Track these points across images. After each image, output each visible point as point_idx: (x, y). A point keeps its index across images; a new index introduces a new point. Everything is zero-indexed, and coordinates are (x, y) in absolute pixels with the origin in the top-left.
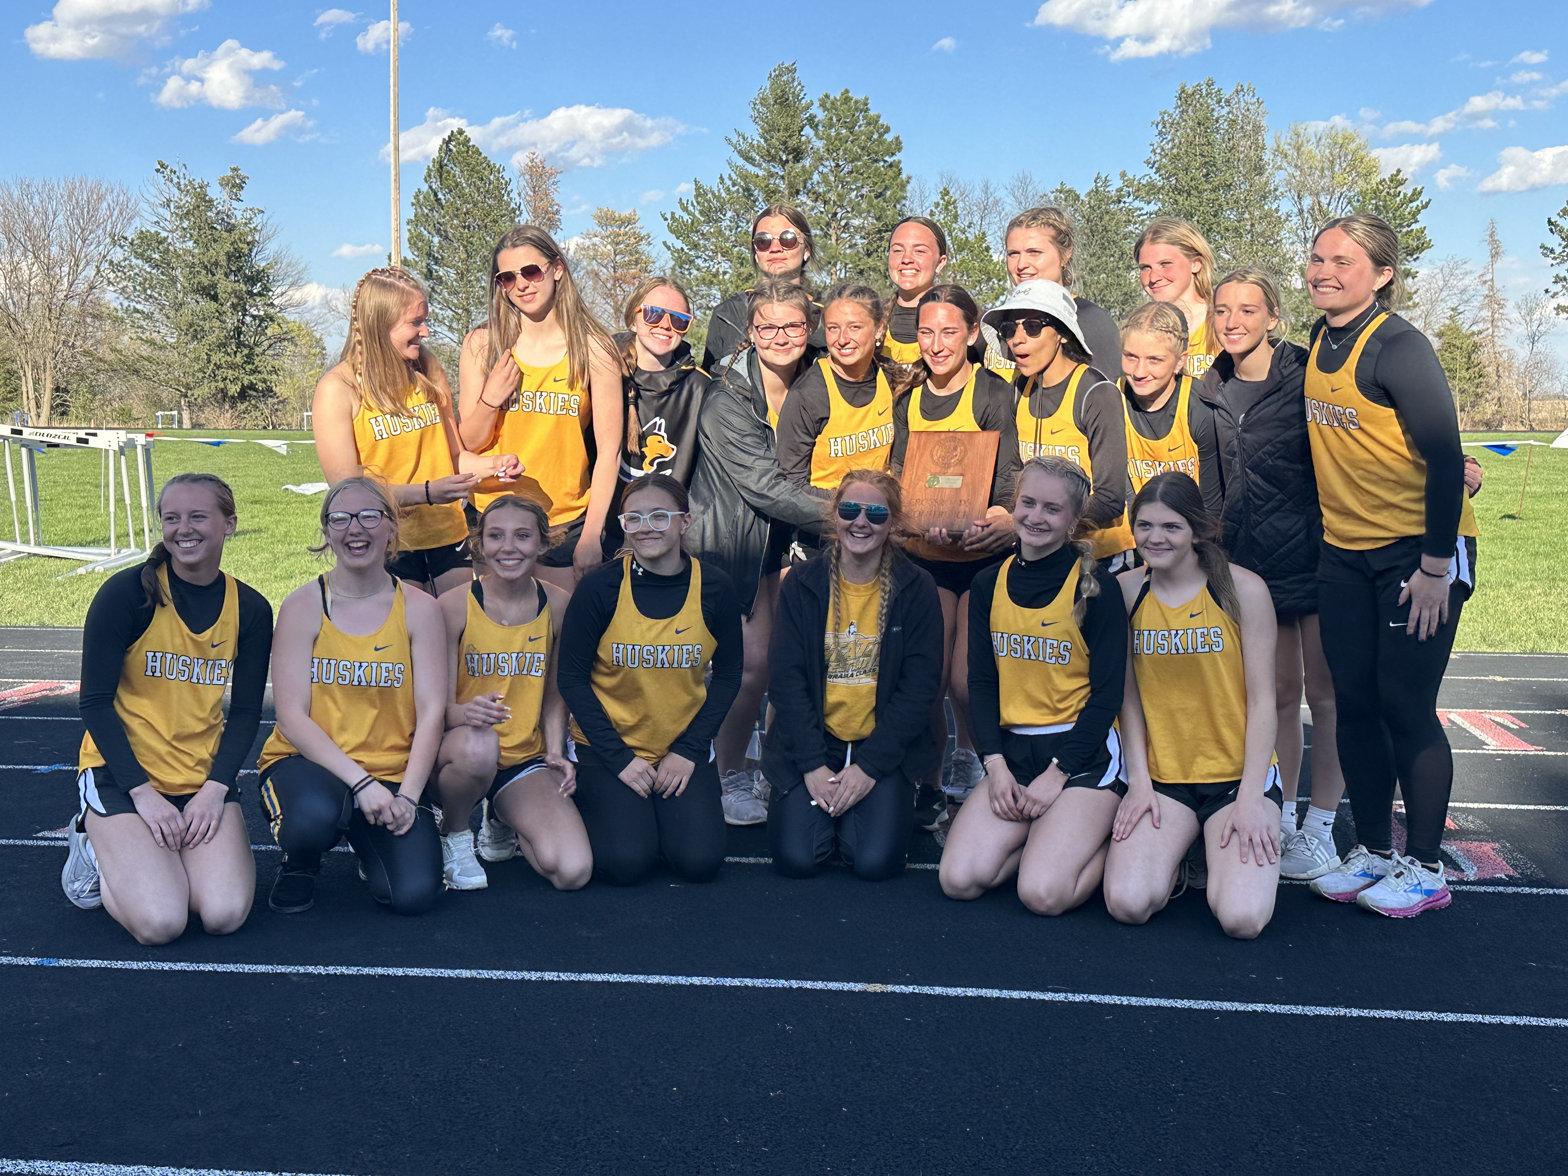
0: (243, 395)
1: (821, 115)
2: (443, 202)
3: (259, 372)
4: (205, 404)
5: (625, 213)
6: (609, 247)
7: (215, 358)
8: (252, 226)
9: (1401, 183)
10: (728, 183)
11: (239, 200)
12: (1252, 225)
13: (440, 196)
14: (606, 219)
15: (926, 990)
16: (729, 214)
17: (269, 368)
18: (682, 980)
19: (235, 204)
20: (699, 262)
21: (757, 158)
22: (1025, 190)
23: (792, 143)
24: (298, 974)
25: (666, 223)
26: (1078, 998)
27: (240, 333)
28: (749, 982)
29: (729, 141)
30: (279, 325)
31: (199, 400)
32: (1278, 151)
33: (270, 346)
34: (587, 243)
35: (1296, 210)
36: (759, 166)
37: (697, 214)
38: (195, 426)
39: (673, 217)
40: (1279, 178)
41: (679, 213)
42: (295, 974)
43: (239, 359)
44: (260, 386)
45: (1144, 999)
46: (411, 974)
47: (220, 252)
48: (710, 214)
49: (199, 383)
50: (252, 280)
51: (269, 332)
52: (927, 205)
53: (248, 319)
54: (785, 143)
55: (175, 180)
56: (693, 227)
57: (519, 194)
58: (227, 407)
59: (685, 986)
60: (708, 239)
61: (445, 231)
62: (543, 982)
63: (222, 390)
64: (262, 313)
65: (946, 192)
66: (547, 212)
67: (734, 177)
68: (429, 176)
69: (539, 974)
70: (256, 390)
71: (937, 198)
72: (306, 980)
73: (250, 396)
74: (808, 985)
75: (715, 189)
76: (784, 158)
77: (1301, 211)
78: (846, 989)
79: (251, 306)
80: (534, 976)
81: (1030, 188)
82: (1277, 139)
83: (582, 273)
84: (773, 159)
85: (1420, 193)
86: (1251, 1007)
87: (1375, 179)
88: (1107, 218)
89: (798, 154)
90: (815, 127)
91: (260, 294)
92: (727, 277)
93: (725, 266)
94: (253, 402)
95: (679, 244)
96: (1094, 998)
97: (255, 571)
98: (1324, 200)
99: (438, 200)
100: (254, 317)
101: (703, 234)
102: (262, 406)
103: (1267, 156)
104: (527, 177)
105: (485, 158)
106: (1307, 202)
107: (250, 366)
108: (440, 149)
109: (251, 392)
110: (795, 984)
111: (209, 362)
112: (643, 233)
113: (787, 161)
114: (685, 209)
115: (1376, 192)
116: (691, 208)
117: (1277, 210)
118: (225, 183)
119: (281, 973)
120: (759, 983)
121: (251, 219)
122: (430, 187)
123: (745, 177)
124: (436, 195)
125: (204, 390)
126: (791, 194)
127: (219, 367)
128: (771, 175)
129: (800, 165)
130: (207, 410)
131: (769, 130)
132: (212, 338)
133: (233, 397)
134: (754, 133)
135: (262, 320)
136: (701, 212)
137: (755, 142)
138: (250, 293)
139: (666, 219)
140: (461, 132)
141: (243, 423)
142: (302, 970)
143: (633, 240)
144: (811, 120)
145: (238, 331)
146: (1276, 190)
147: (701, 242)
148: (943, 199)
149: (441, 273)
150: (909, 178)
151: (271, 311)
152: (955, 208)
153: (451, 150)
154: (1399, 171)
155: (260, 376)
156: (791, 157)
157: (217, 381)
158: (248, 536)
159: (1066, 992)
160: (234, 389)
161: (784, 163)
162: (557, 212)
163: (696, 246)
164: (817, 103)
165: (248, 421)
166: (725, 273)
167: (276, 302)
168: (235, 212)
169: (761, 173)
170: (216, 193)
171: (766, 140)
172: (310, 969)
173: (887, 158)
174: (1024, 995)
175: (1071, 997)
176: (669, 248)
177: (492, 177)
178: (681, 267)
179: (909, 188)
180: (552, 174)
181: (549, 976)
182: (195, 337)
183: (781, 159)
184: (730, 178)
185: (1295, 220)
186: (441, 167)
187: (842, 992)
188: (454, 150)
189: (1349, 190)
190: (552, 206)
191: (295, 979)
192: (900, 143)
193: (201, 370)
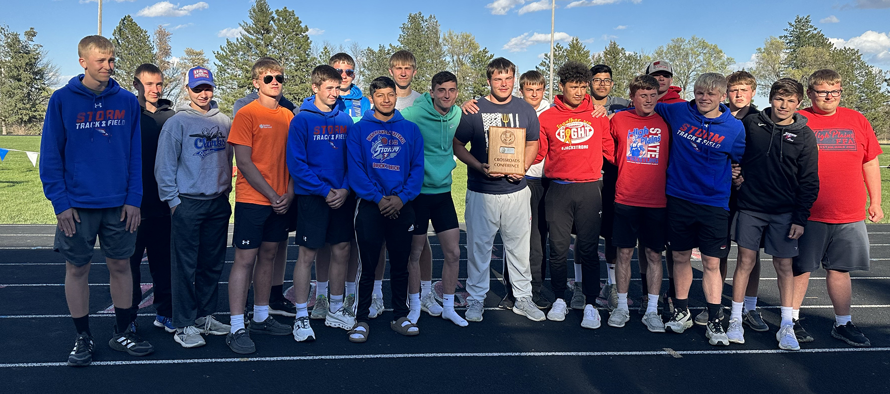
0: (30, 120)
1: (276, 17)
2: (121, 44)
3: (38, 111)
4: (13, 124)
5: (198, 51)
6: (191, 64)
7: (18, 106)
8: (37, 52)
9: (486, 52)
10: (240, 41)
11: (32, 41)
12: (437, 65)
13: (120, 41)
14: (190, 53)
15: (263, 359)
16: (241, 53)
17: (42, 109)
18: (170, 361)
19: (30, 42)
20: (229, 70)
21: (252, 32)
22: (356, 49)
23: (266, 27)
24: (15, 367)
25: (215, 55)
26: (317, 358)
27: (29, 95)
28: (196, 361)
29: (240, 25)
30: (47, 91)
31: (10, 122)
32: (444, 39)
33: (43, 100)
34: (182, 62)
35: (451, 60)
36: (253, 35)
37: (228, 52)
38: (8, 133)
39: (218, 53)
40: (445, 48)
41: (221, 52)
42: (14, 367)
43: (28, 106)
44: (38, 117)
45: (340, 356)
46: (62, 365)
47: (23, 62)
48: (233, 52)
49: (10, 115)
50: (36, 73)
51: (42, 94)
52: (319, 52)
53: (33, 89)
54: (263, 27)
55: (3, 32)
56: (226, 57)
57: (153, 42)
58: (23, 125)
59: (171, 363)
60: (232, 62)
61: (121, 55)
62: (115, 365)
63: (21, 118)
64: (39, 87)
65: (326, 48)
66: (165, 49)
67: (242, 38)
68: (115, 33)
69: (114, 362)
70: (37, 119)
71: (322, 50)
72: (18, 369)
73: (33, 121)
74: (219, 360)
75: (235, 43)
76: (263, 32)
77: (453, 61)
78: (233, 361)
79: (35, 84)
80: (112, 363)
81: (357, 48)
82: (444, 35)
83: (180, 73)
84: (259, 32)
85: (493, 56)
86: (376, 356)
87: (478, 51)
88: (385, 60)
89: (268, 31)
90: (274, 21)
91: (39, 79)
92: (240, 77)
93: (239, 72)
94: (35, 123)
95: (220, 64)
96: (323, 357)
97: (24, 199)
98: (461, 57)
99: (119, 43)
100: (36, 88)
101: (230, 60)
102: (38, 125)
103: (441, 41)
104: (157, 35)
105: (139, 27)
106: (455, 58)
107: (34, 109)
108: (120, 23)
109: (34, 119)
110: (214, 360)
111: (16, 106)
112: (206, 58)
113: (264, 33)
114: (222, 50)
115: (478, 55)
116: (225, 50)
117: (445, 60)
118: (27, 33)
119: (9, 367)
120: (200, 361)
121: (37, 49)
122: (115, 38)
123: (247, 39)
124: (118, 41)
125: (14, 118)
126: (266, 46)
127: (20, 109)
128: (258, 39)
129: (268, 35)
130: (14, 126)
131: (257, 21)
132: (17, 97)
133: (25, 121)
134: (251, 22)
135: (40, 89)
136: (230, 52)
137: (251, 26)
138: (35, 78)
139: (215, 54)
140: (129, 17)
141: (30, 132)
142: (17, 365)
143: (201, 61)
144: (273, 18)
145: (29, 94)
146: (444, 53)
147: (230, 63)
148: (324, 50)
149: (119, 72)
150: (311, 41)
151: (43, 86)
152: (329, 54)
153: (125, 23)
154: (486, 48)
155: (38, 113)
156: (265, 32)
157: (18, 115)
158: (22, 184)
159: (313, 356)
160: (26, 118)
161: (262, 35)
162: (170, 49)
163: (228, 64)
164: (274, 13)
165: (32, 132)
166: (239, 75)
167: (46, 83)
168: (30, 46)
169: (254, 38)
170: (23, 38)
171: (256, 25)
172: (21, 365)
173: (302, 34)
174: (298, 358)
175: (315, 357)
176: (216, 65)
177: (142, 35)
178: (221, 72)
179: (311, 45)
180: (167, 35)
181: (118, 363)
182: (10, 96)
183: (261, 32)
184: (241, 38)
185: (451, 64)
186: (120, 30)
187: (231, 362)
188: (126, 23)
189: (469, 54)
190: (168, 47)
191: (14, 369)
192: (307, 28)
193: (12, 110)
